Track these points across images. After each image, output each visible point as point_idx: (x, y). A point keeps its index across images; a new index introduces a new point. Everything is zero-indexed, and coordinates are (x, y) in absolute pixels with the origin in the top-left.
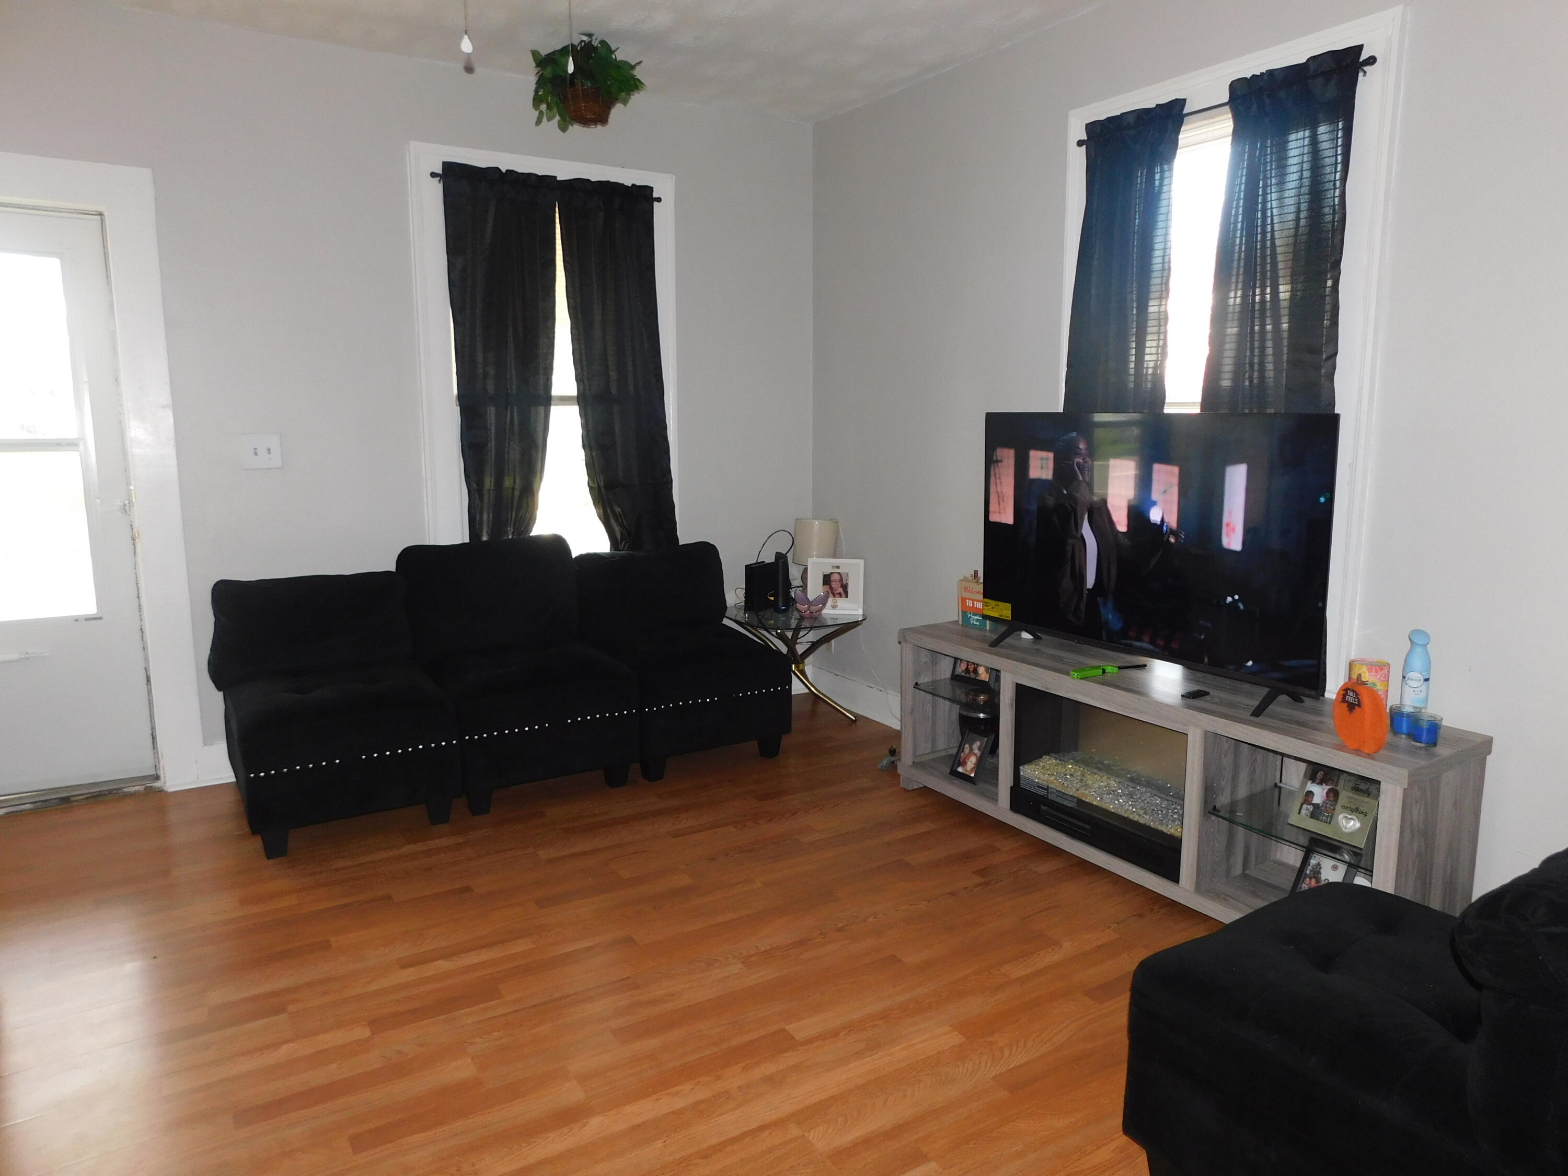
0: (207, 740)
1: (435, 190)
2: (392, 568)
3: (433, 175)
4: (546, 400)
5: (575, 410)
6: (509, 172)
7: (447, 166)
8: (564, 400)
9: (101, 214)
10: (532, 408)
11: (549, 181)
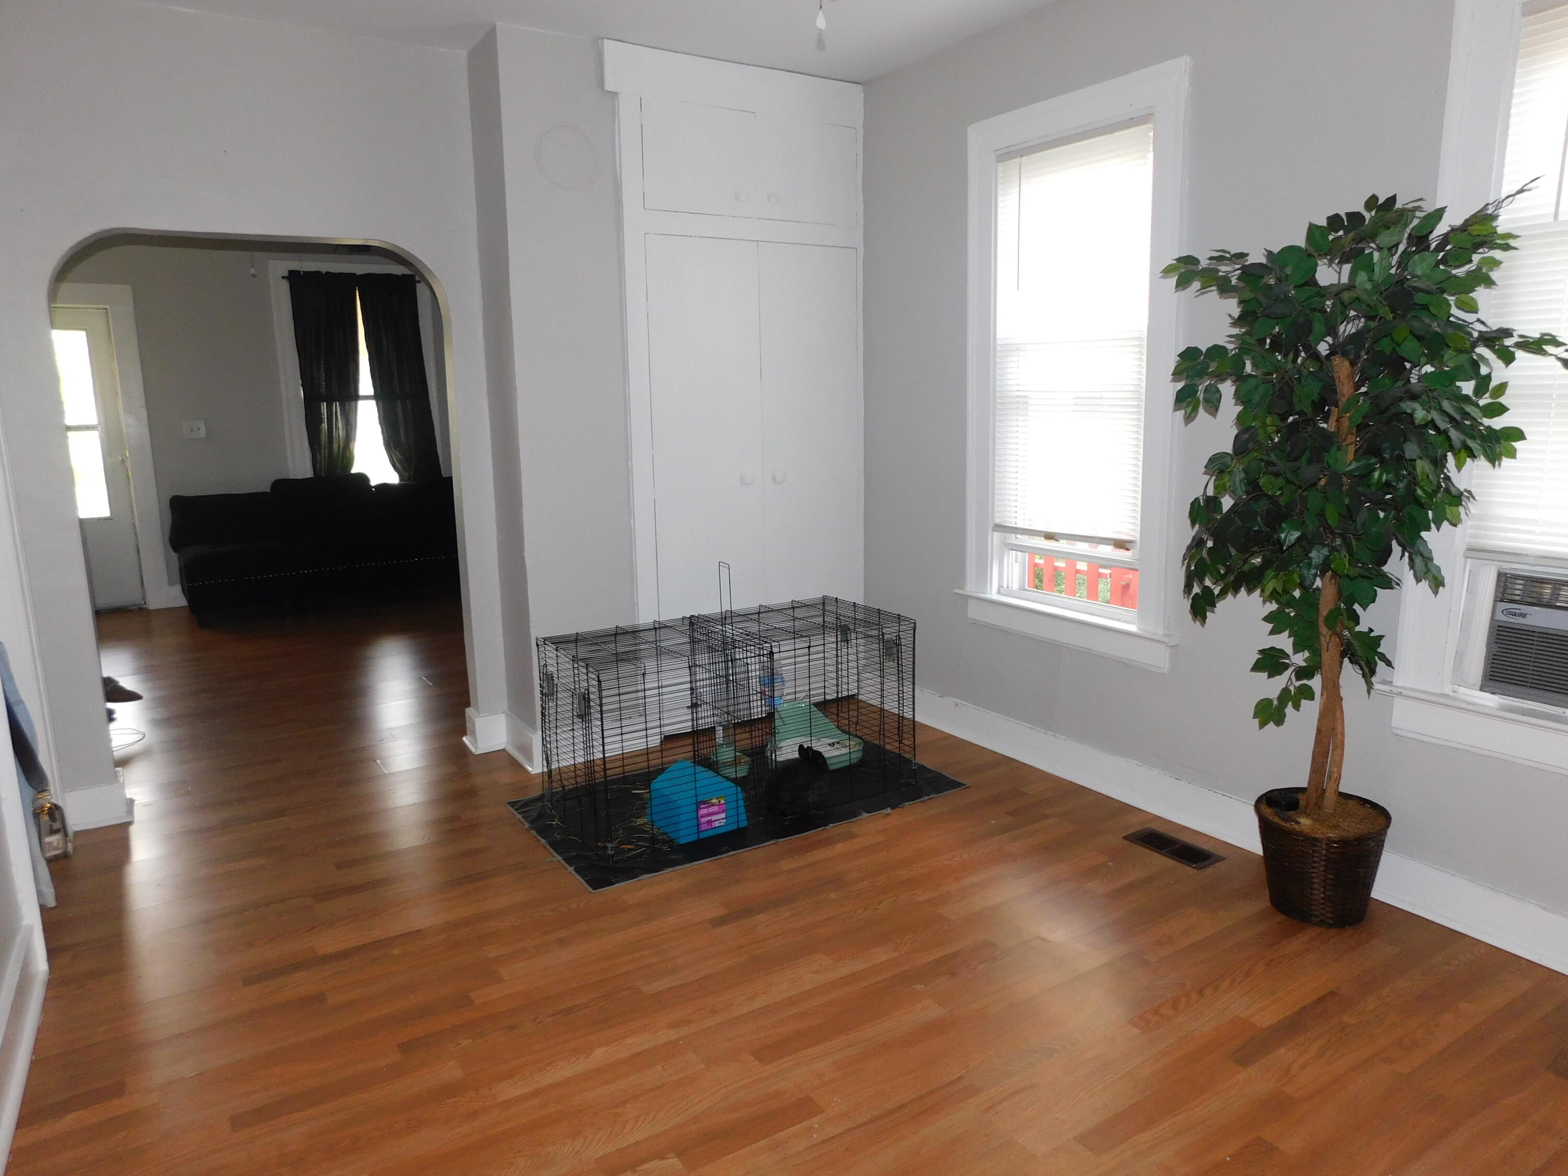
0: (171, 583)
1: (285, 285)
2: (268, 490)
3: (283, 278)
4: (356, 397)
5: (372, 404)
6: (328, 273)
7: (290, 272)
8: (367, 398)
9: (106, 309)
10: (347, 403)
11: (352, 275)
